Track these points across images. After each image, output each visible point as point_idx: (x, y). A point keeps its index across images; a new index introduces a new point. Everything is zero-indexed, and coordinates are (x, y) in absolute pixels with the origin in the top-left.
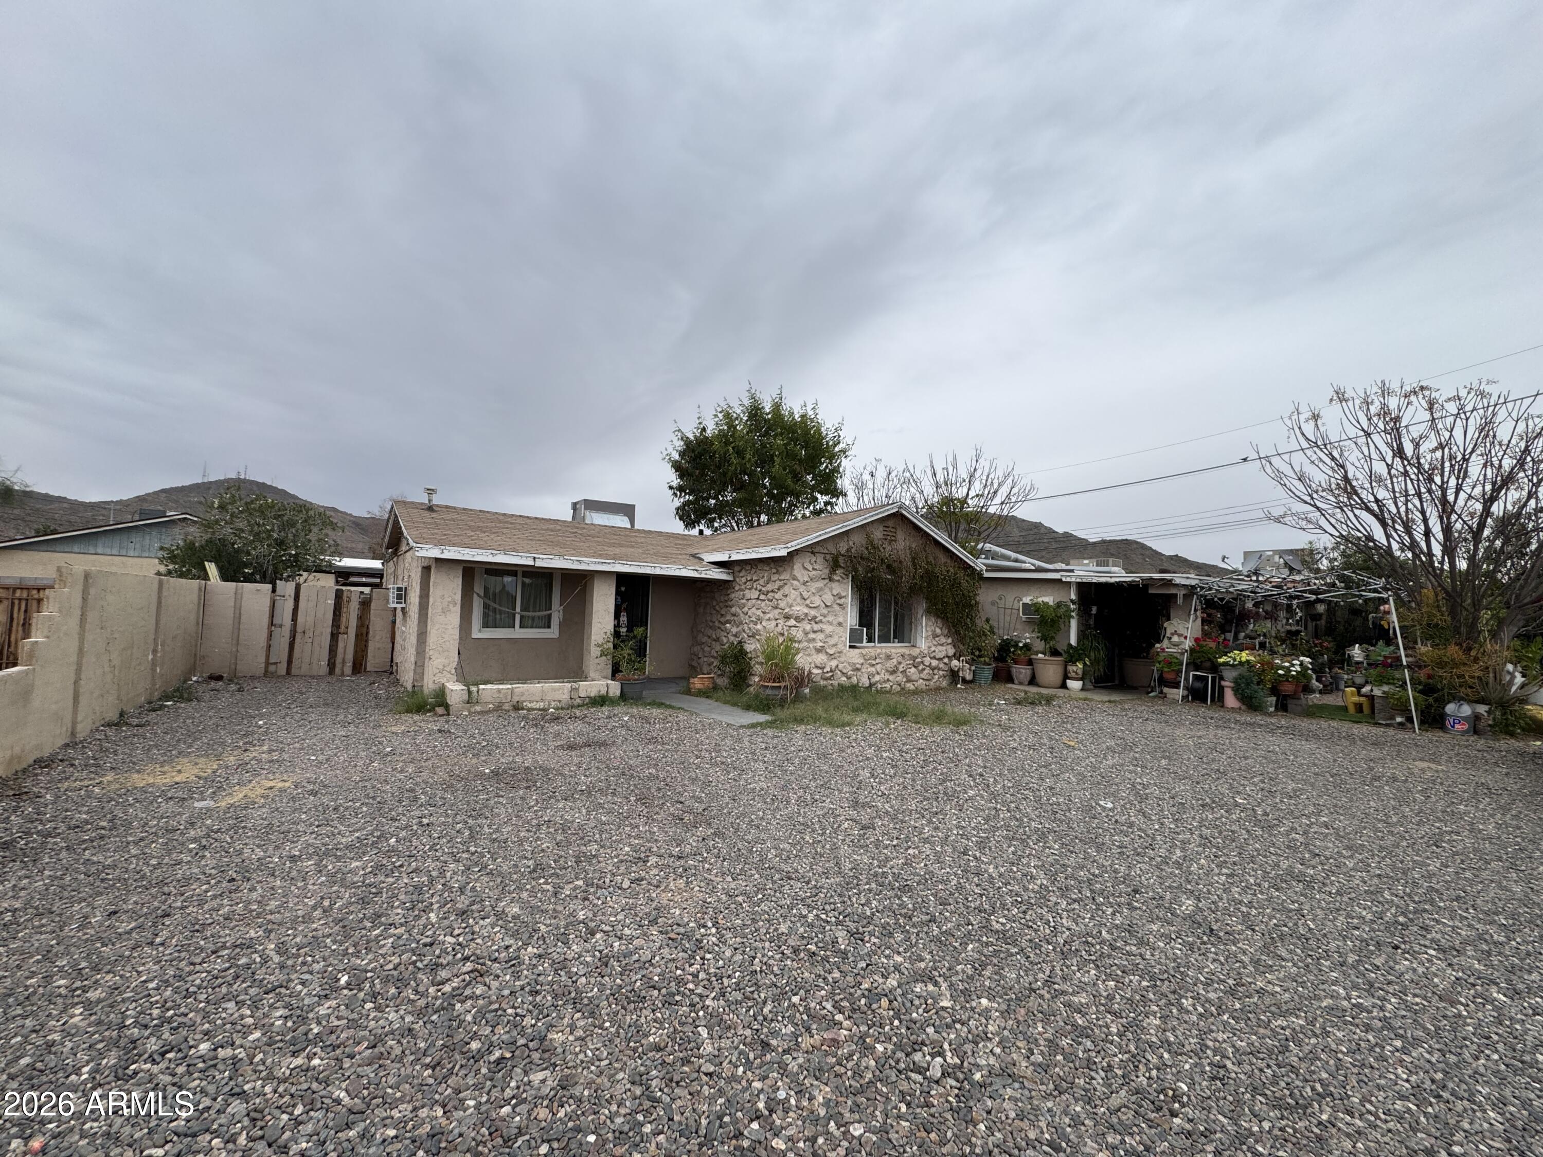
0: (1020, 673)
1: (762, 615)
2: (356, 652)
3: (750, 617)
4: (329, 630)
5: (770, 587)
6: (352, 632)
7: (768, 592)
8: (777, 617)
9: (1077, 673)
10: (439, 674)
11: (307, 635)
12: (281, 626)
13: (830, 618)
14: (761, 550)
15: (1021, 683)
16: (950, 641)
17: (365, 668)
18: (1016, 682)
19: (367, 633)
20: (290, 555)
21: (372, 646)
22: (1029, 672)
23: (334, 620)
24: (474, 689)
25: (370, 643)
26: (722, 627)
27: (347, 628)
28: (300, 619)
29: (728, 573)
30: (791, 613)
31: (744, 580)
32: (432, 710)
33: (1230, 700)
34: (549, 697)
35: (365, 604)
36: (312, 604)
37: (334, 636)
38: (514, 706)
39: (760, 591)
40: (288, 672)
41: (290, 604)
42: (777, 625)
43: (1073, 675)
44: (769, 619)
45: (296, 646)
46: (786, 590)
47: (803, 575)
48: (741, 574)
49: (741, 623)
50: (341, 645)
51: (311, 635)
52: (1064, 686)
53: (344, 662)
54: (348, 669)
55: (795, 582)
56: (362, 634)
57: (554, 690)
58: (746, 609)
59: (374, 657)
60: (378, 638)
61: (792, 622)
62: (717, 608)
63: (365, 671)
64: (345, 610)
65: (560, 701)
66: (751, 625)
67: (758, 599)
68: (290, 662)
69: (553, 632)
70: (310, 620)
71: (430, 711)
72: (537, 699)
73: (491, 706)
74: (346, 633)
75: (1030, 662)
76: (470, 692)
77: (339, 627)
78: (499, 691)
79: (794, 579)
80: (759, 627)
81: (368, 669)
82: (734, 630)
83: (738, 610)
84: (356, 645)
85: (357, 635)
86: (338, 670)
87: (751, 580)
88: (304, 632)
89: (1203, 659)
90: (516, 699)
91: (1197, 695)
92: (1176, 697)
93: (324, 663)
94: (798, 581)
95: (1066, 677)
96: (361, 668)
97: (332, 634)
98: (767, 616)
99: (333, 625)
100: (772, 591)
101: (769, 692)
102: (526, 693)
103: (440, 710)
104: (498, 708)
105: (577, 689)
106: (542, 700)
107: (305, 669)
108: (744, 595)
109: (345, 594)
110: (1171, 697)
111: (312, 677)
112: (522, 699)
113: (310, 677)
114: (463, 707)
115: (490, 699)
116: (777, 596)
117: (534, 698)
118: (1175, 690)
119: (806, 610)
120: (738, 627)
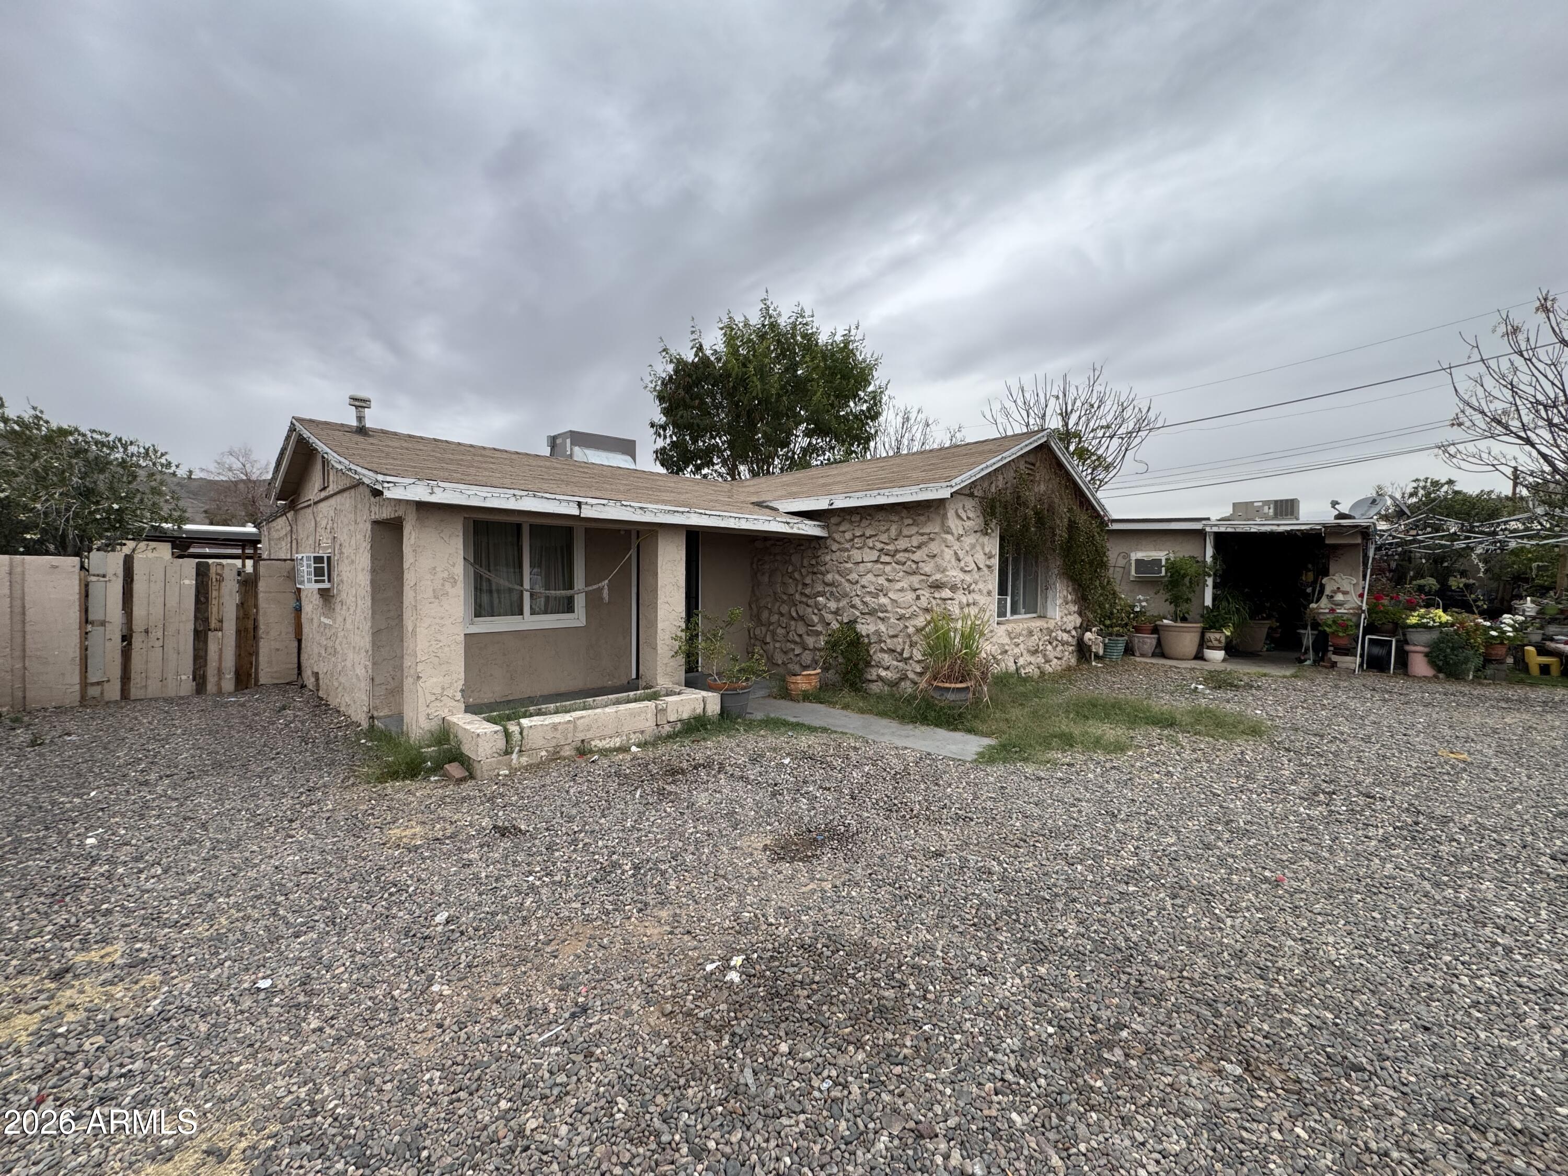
0: (1144, 643)
1: (886, 584)
2: (239, 657)
3: (863, 587)
4: (191, 626)
5: (902, 544)
6: (230, 627)
7: (897, 551)
8: (917, 586)
9: (1220, 642)
10: (438, 704)
11: (152, 636)
12: (103, 623)
13: (981, 585)
14: (896, 491)
15: (1142, 655)
16: (1076, 608)
17: (257, 680)
18: (1137, 654)
19: (256, 628)
20: (110, 510)
21: (266, 648)
22: (1154, 642)
23: (197, 610)
24: (513, 728)
25: (262, 643)
26: (811, 602)
27: (221, 621)
28: (139, 611)
29: (822, 527)
30: (945, 579)
31: (848, 536)
32: (438, 768)
33: (1420, 665)
34: (626, 729)
35: (248, 584)
36: (157, 587)
37: (201, 636)
38: (578, 749)
39: (881, 550)
40: (125, 694)
41: (116, 589)
42: (918, 598)
43: (1216, 643)
44: (902, 590)
45: (135, 655)
46: (934, 547)
47: (957, 526)
48: (842, 529)
49: (845, 595)
50: (213, 647)
51: (160, 634)
52: (1199, 656)
53: (220, 672)
54: (228, 683)
55: (949, 537)
56: (246, 630)
57: (633, 714)
58: (853, 576)
59: (270, 662)
60: (273, 633)
61: (946, 593)
62: (797, 575)
63: (256, 684)
64: (215, 594)
65: (642, 732)
66: (867, 599)
67: (877, 561)
68: (126, 677)
69: (577, 619)
70: (157, 611)
71: (433, 771)
72: (610, 732)
73: (544, 753)
74: (221, 630)
75: (1156, 630)
76: (507, 735)
77: (206, 620)
78: (555, 727)
79: (948, 533)
80: (883, 600)
81: (262, 681)
82: (833, 605)
83: (837, 577)
84: (238, 646)
85: (238, 632)
86: (211, 687)
87: (863, 535)
88: (147, 632)
89: (1384, 620)
90: (581, 736)
91: (1376, 664)
92: (1352, 666)
93: (186, 677)
94: (952, 534)
95: (1203, 644)
96: (248, 680)
97: (197, 633)
98: (898, 586)
99: (196, 618)
100: (906, 550)
101: (951, 696)
102: (595, 726)
103: (454, 770)
104: (555, 756)
105: (664, 710)
106: (618, 734)
107: (153, 689)
108: (849, 557)
109: (213, 570)
110: (1345, 665)
111: (169, 701)
112: (589, 735)
113: (165, 700)
114: (499, 762)
115: (540, 742)
116: (916, 557)
117: (607, 732)
118: (1348, 659)
119: (961, 575)
120: (838, 600)
